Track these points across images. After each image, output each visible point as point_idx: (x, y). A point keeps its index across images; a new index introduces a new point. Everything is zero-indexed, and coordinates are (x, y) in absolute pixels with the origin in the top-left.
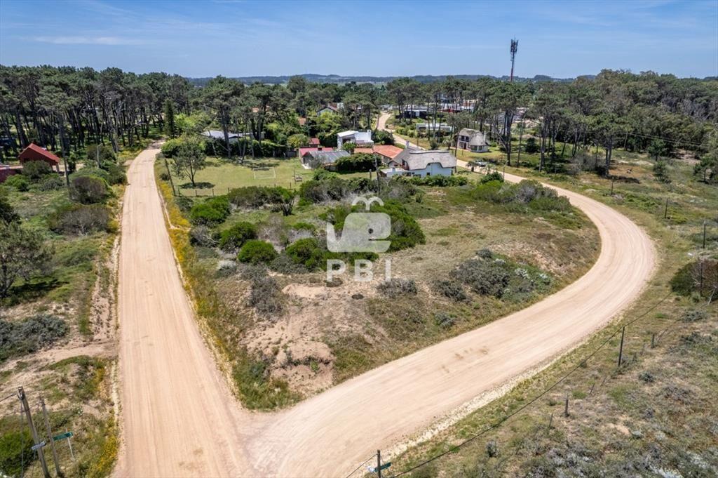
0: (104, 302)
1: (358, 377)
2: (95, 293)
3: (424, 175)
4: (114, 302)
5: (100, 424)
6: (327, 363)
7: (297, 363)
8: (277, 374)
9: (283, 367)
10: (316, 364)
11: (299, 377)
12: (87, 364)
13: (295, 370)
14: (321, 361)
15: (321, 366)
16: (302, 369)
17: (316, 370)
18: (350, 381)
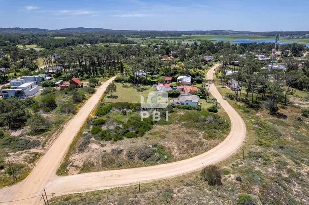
0: (54, 137)
1: (84, 174)
2: (54, 135)
3: (185, 104)
4: (56, 138)
5: (29, 169)
6: (80, 168)
7: (73, 166)
8: (68, 168)
9: (70, 166)
10: (77, 167)
11: (72, 170)
12: (37, 155)
13: (72, 167)
14: (79, 167)
15: (78, 168)
16: (74, 168)
17: (77, 169)
18: (82, 174)
